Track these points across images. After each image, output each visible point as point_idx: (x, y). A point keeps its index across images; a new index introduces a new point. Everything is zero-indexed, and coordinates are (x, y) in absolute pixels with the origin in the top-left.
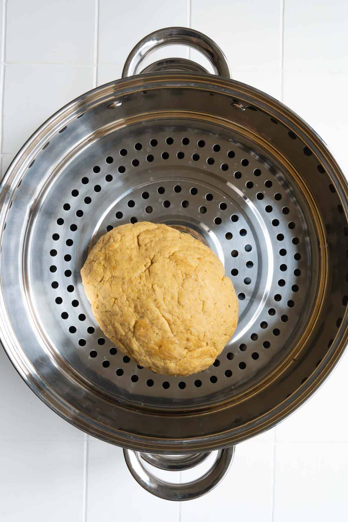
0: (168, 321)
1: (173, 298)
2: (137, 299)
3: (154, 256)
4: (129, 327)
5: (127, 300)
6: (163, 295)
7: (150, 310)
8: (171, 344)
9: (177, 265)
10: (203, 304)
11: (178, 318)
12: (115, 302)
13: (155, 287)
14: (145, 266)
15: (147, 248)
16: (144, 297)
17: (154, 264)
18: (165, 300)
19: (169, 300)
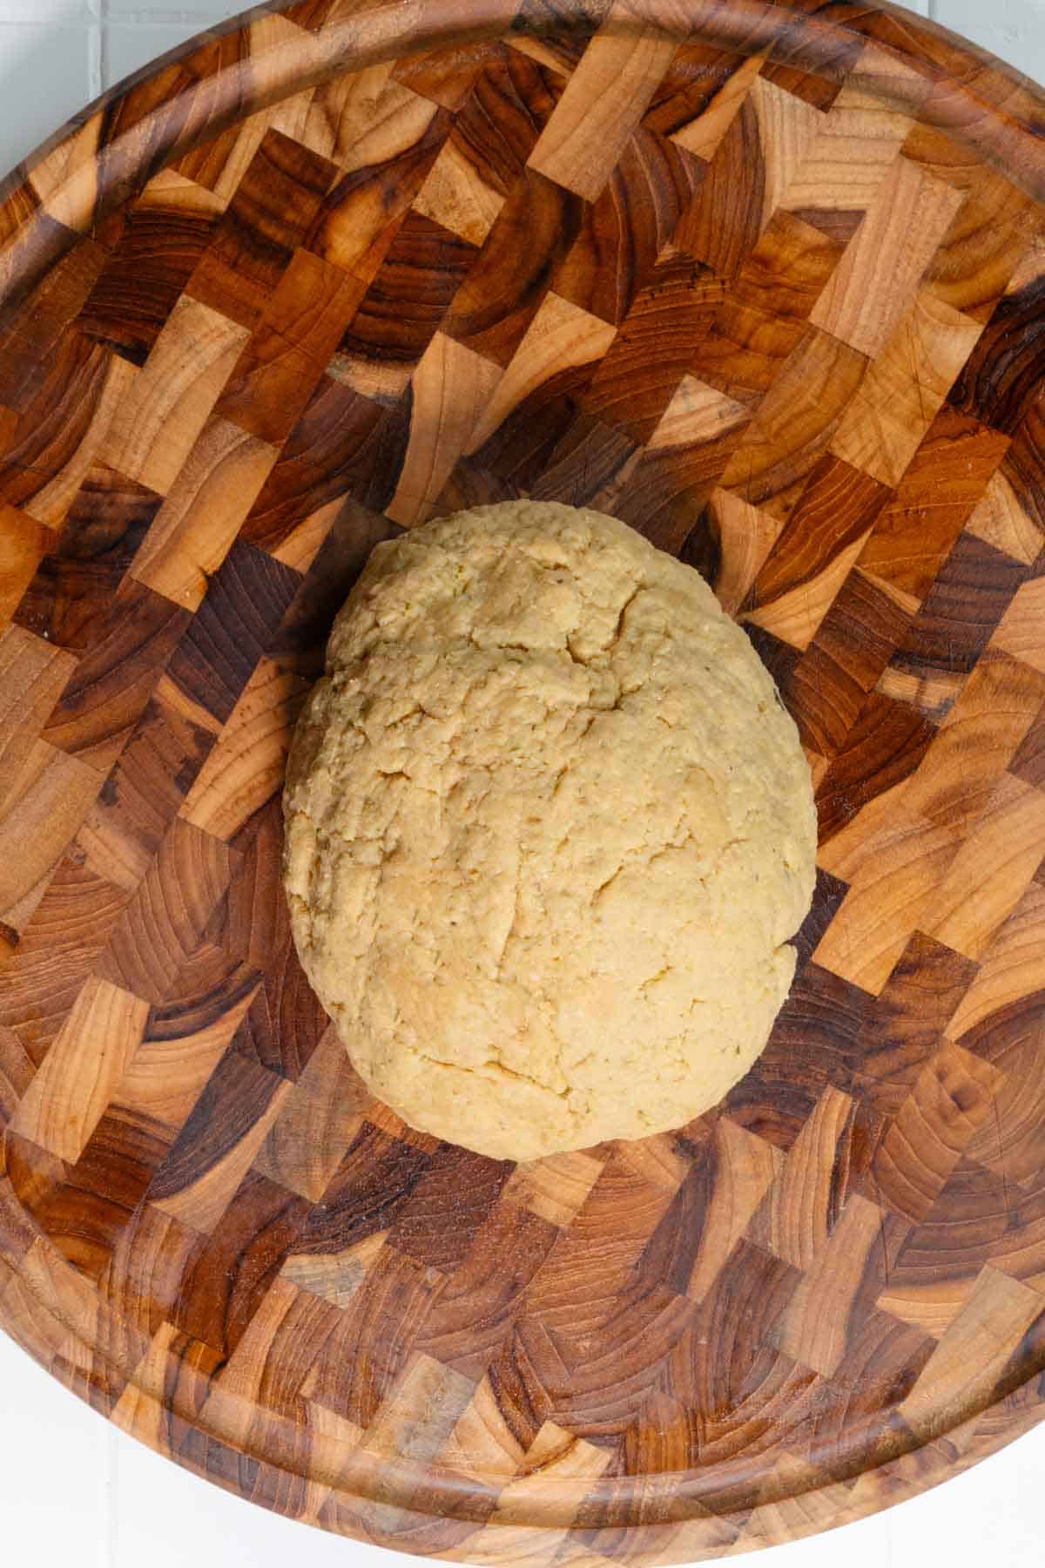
0: (519, 917)
1: (592, 864)
2: (481, 768)
3: (639, 688)
4: (386, 831)
5: (450, 743)
6: (571, 830)
7: (490, 834)
8: (469, 995)
9: (687, 781)
10: (663, 972)
11: (555, 941)
12: (407, 717)
13: (569, 781)
14: (592, 693)
15: (639, 643)
16: (507, 778)
17: (620, 714)
18: (567, 849)
19: (576, 863)
